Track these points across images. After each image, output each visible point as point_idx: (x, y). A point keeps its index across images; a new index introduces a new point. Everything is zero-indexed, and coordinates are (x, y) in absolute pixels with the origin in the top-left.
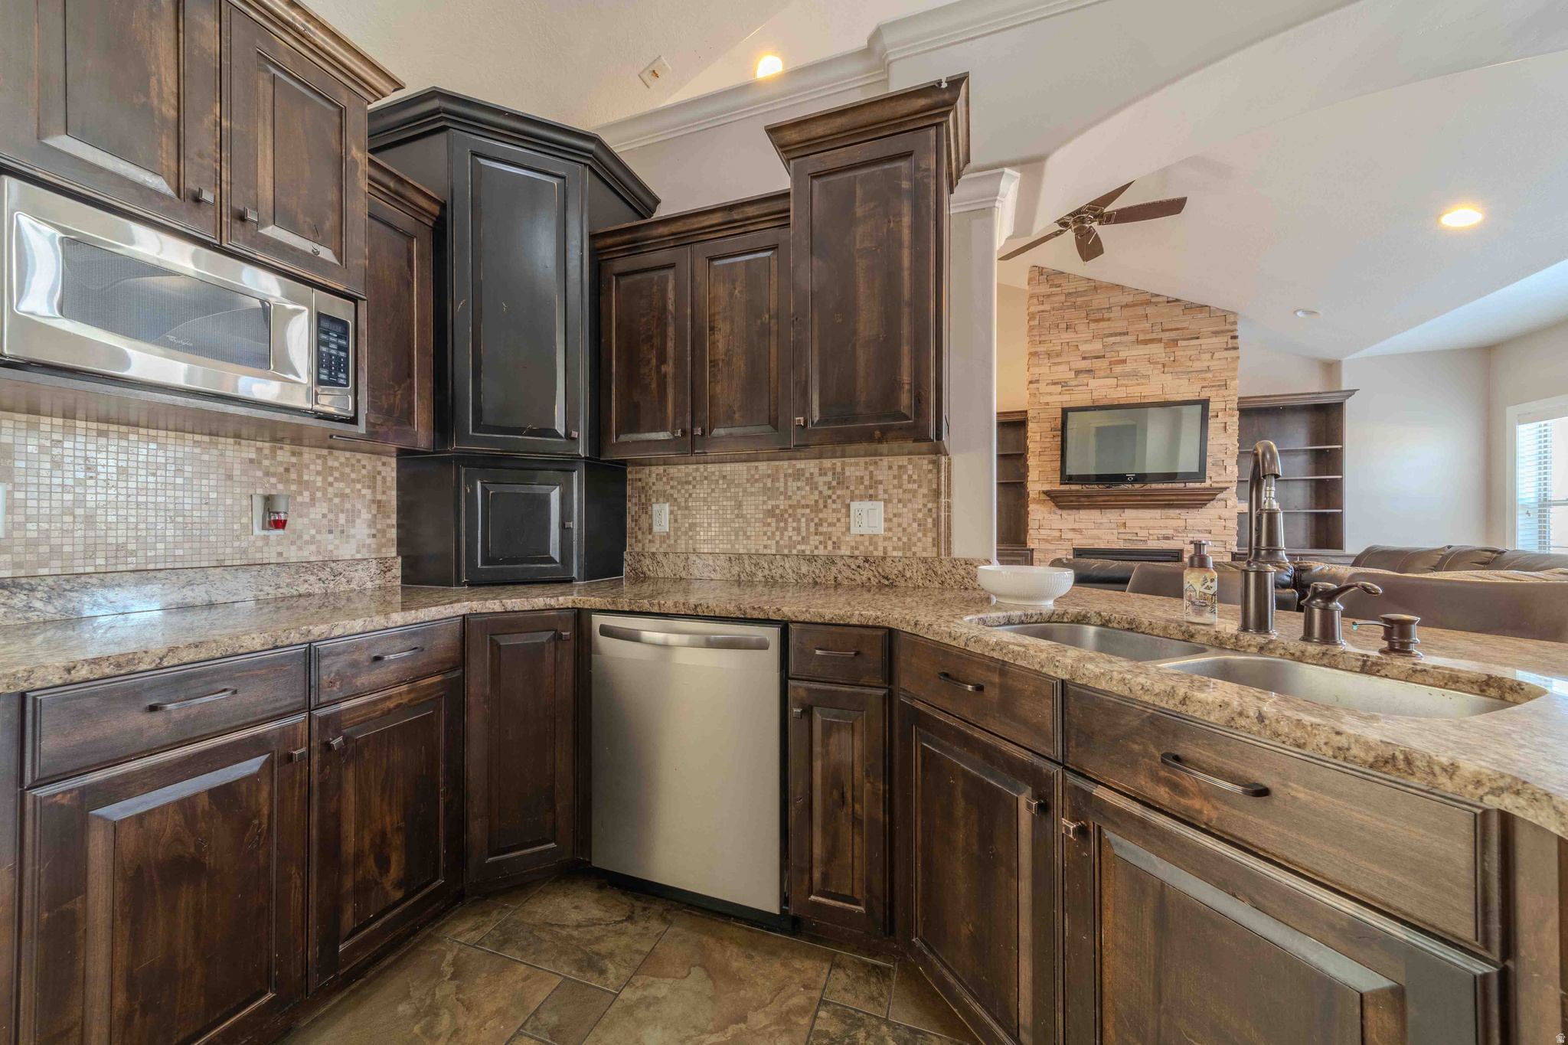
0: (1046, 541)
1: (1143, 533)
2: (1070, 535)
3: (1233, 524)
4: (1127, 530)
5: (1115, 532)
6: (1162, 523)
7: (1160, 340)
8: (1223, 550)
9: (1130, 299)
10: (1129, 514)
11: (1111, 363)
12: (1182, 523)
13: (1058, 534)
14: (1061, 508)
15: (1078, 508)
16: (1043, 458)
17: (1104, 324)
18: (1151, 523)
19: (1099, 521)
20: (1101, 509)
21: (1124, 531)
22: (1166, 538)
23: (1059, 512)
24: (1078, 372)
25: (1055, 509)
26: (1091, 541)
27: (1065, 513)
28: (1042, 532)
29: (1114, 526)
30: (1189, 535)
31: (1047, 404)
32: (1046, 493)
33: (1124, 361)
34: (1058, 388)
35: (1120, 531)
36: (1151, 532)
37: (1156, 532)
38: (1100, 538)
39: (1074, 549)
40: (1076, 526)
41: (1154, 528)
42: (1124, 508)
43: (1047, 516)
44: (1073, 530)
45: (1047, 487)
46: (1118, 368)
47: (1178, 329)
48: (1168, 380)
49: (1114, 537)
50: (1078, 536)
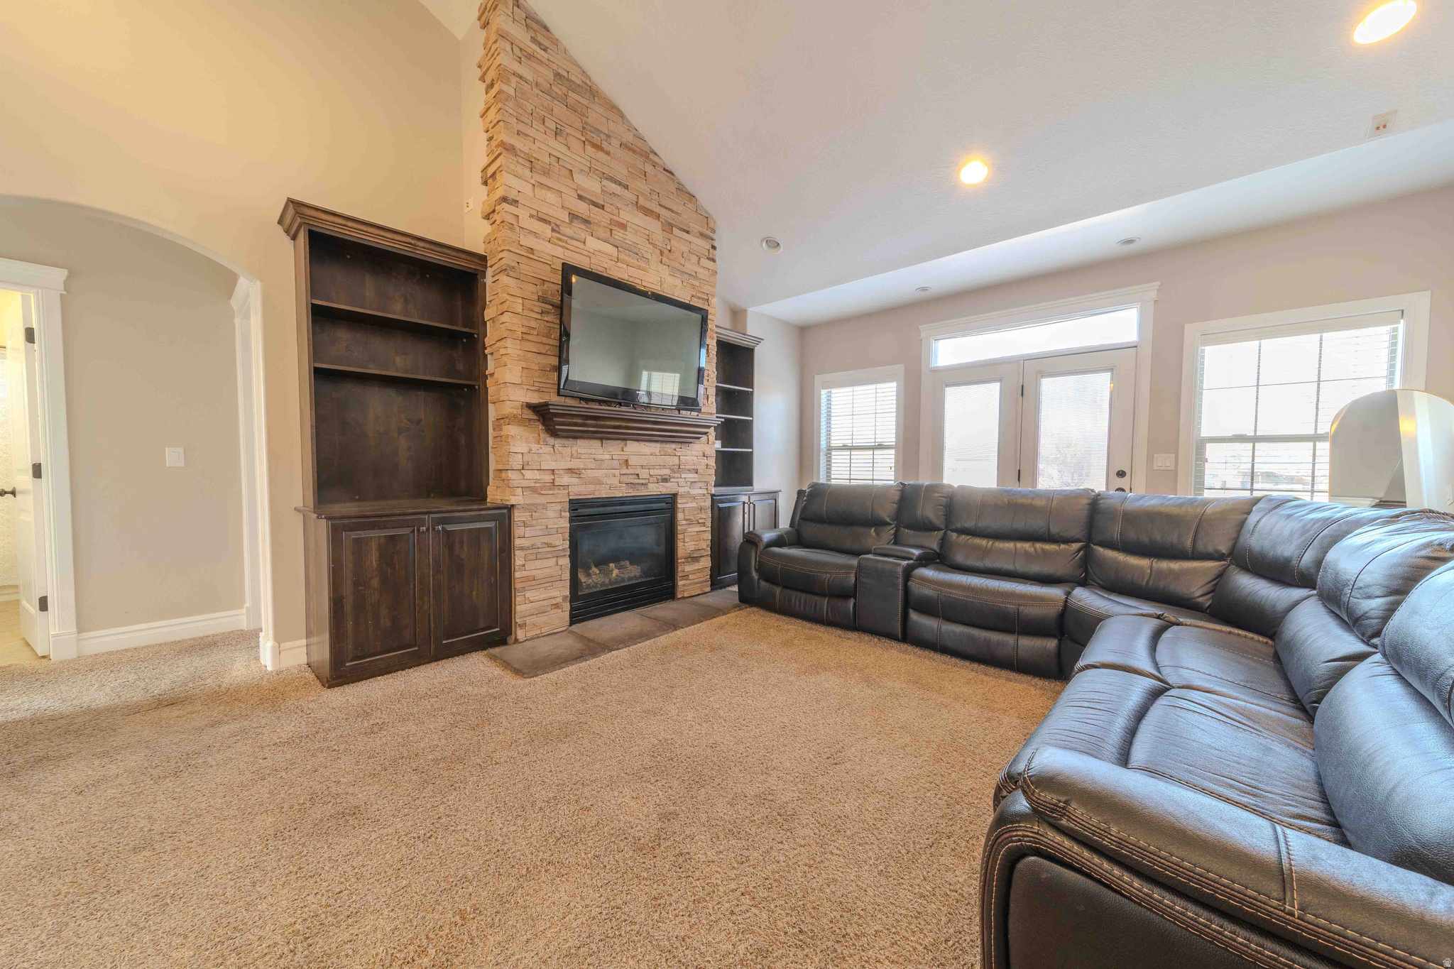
0: (534, 490)
1: (644, 475)
2: (566, 479)
3: (712, 462)
4: (629, 471)
5: (617, 472)
6: (660, 460)
7: (658, 217)
8: (705, 492)
9: (630, 138)
10: (632, 447)
11: (612, 222)
12: (676, 460)
13: (548, 478)
14: (554, 433)
15: (575, 436)
17: (601, 155)
18: (653, 460)
19: (600, 457)
20: (601, 439)
21: (626, 472)
22: (665, 480)
23: (551, 441)
24: (573, 216)
25: (544, 436)
26: (591, 488)
27: (558, 443)
28: (528, 474)
29: (616, 464)
30: (683, 476)
31: (532, 250)
32: (533, 408)
33: (625, 227)
34: (546, 231)
35: (623, 472)
36: (652, 472)
37: (655, 472)
38: (600, 483)
39: (571, 502)
40: (574, 464)
41: (653, 467)
42: (625, 440)
43: (535, 447)
44: (570, 471)
45: (535, 399)
46: (619, 234)
47: (672, 211)
48: (665, 272)
49: (615, 481)
50: (575, 480)
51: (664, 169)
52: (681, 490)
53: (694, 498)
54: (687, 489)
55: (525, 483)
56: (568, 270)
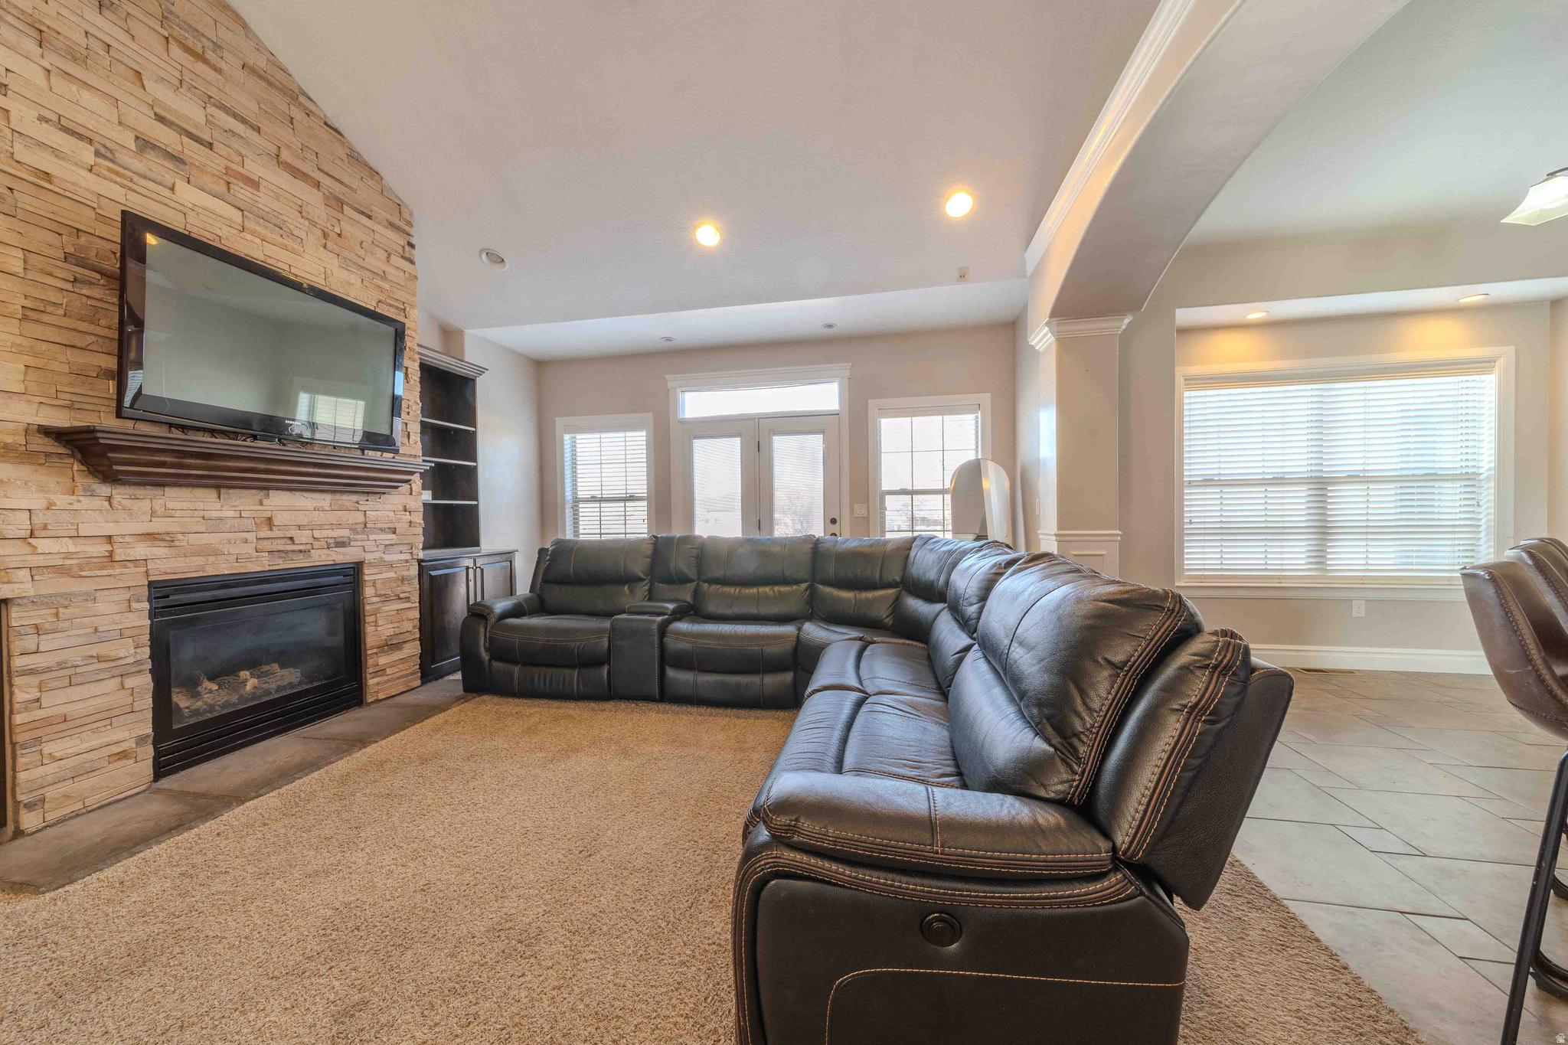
1: (303, 537)
2: (141, 550)
3: (418, 518)
4: (276, 533)
5: (251, 536)
6: (333, 517)
7: (317, 185)
8: (408, 557)
9: (261, 62)
10: (278, 500)
11: (227, 170)
12: (360, 517)
13: (102, 549)
14: (111, 478)
15: (160, 482)
16: (33, 330)
17: (200, 67)
18: (318, 518)
19: (214, 514)
20: (218, 487)
21: (270, 534)
22: (341, 544)
23: (105, 490)
24: (144, 144)
25: (83, 481)
26: (197, 561)
27: (120, 494)
28: (42, 545)
29: (249, 524)
30: (372, 537)
32: (57, 434)
33: (254, 184)
34: (87, 154)
35: (262, 535)
36: (317, 534)
37: (325, 533)
38: (217, 553)
39: (151, 584)
40: (159, 526)
41: (321, 527)
42: (267, 489)
43: (61, 500)
44: (151, 537)
45: (61, 420)
46: (243, 192)
47: (341, 183)
48: (332, 263)
49: (249, 549)
50: (161, 551)
51: (326, 124)
52: (369, 557)
53: (391, 566)
54: (378, 555)
55: (36, 561)
56: (133, 226)
